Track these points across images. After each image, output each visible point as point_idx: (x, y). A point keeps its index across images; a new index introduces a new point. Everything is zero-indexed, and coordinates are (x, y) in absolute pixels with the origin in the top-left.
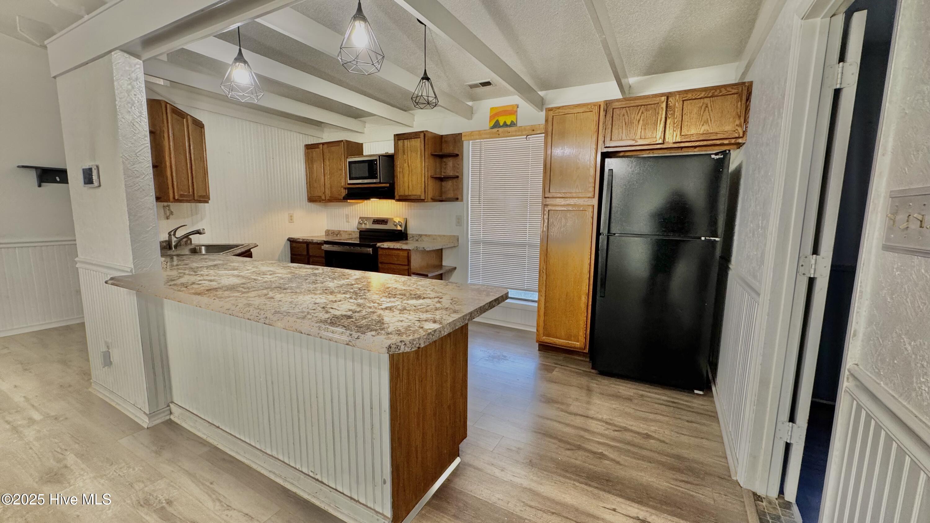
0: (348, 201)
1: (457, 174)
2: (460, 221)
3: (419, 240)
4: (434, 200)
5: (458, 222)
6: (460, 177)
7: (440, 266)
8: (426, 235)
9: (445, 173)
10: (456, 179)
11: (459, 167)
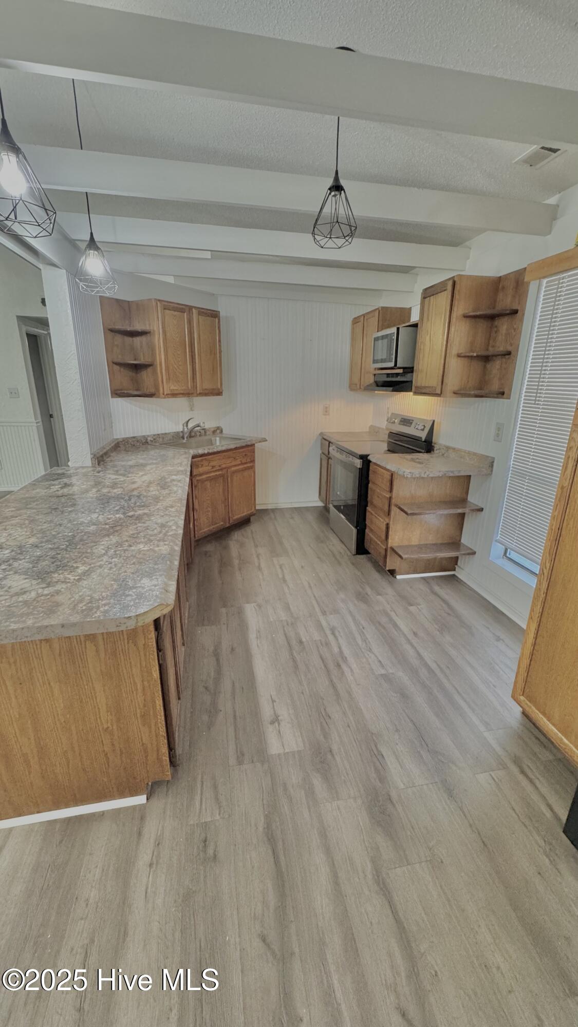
0: (376, 392)
1: (509, 348)
2: (500, 433)
3: (445, 455)
4: (459, 393)
5: (498, 435)
6: (513, 353)
7: (463, 501)
8: (454, 449)
9: (493, 346)
10: (507, 357)
11: (514, 335)
